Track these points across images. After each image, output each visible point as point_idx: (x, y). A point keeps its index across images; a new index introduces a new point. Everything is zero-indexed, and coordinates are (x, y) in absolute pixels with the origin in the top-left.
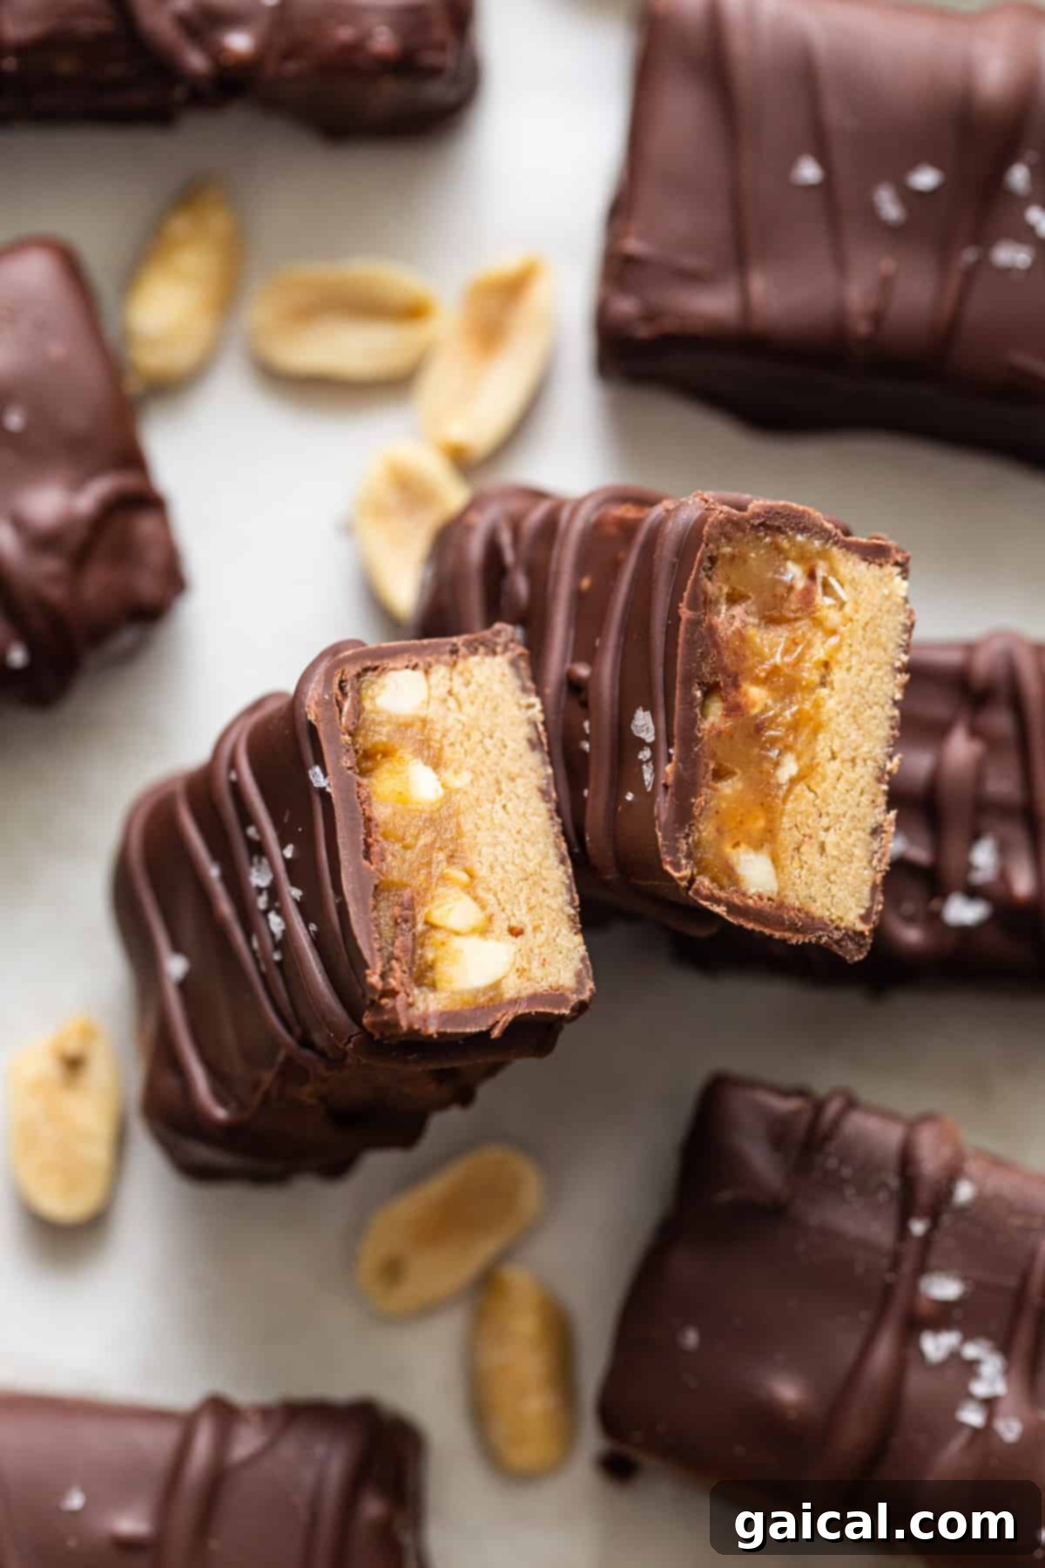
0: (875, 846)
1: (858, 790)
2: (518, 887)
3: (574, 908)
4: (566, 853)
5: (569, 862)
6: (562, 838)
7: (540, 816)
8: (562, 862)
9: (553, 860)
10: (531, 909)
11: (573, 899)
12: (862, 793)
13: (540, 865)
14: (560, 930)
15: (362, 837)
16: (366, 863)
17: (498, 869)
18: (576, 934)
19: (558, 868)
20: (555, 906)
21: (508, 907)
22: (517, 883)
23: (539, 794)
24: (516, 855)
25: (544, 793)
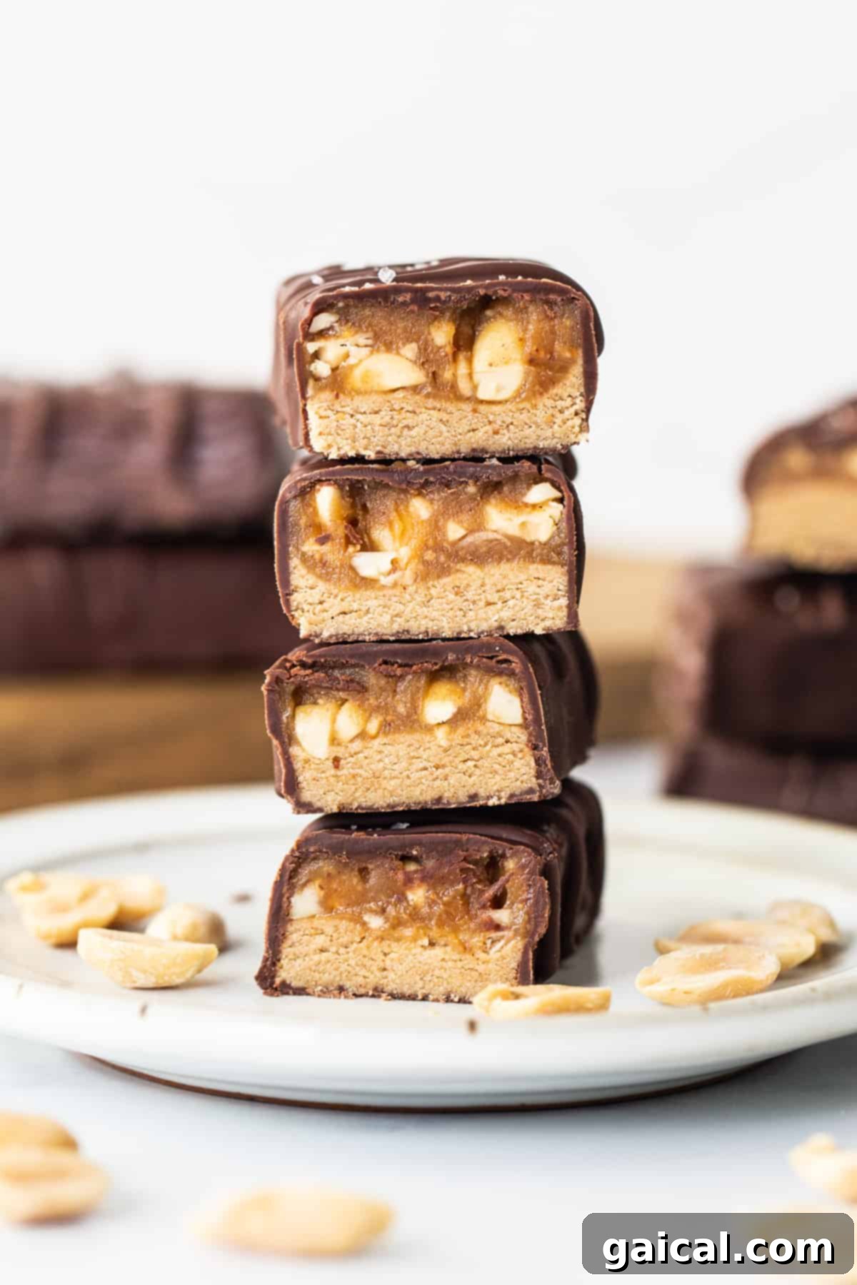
0: (331, 988)
1: (367, 974)
2: (368, 769)
3: (357, 809)
4: (396, 809)
5: (389, 810)
6: (406, 809)
7: (421, 794)
8: (389, 806)
9: (391, 800)
10: (354, 776)
11: (362, 809)
12: (365, 977)
13: (385, 789)
14: (340, 796)
15: (399, 661)
16: (381, 660)
17: (379, 757)
18: (339, 808)
19: (385, 802)
20: (357, 794)
21: (352, 760)
22: (371, 769)
23: (436, 797)
24: (390, 771)
25: (439, 800)
